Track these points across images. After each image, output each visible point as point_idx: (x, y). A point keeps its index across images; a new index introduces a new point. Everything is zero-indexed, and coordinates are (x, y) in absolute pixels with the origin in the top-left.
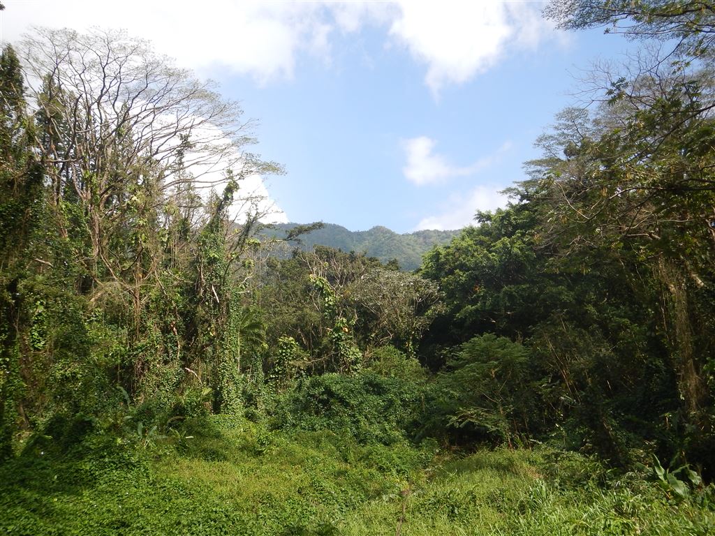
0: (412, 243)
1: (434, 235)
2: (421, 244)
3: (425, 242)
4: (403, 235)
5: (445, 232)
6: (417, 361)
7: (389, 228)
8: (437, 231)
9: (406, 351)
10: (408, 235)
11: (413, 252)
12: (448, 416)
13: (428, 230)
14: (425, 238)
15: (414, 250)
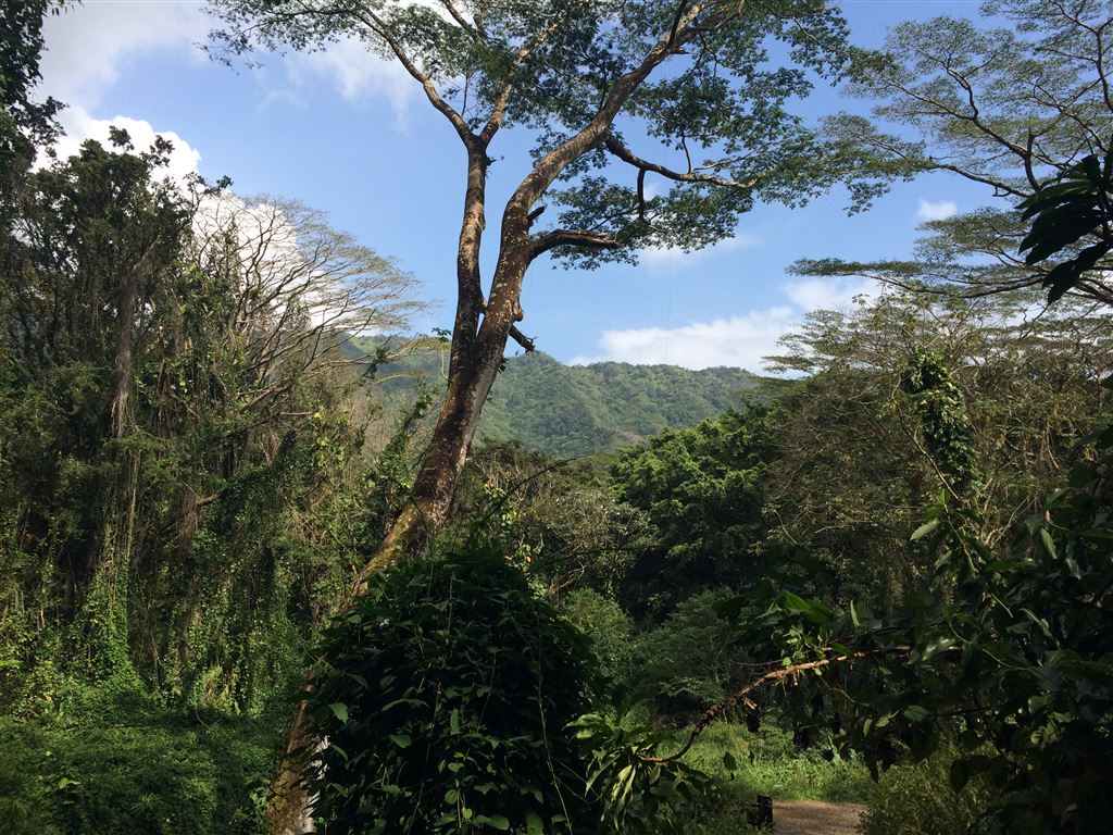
0: (586, 381)
1: (622, 371)
2: (600, 384)
3: (606, 381)
4: (573, 367)
5: (638, 367)
6: (617, 605)
7: (552, 356)
8: (627, 364)
9: (603, 593)
10: (580, 368)
11: (587, 397)
12: (661, 683)
13: (613, 363)
14: (607, 374)
15: (589, 393)
